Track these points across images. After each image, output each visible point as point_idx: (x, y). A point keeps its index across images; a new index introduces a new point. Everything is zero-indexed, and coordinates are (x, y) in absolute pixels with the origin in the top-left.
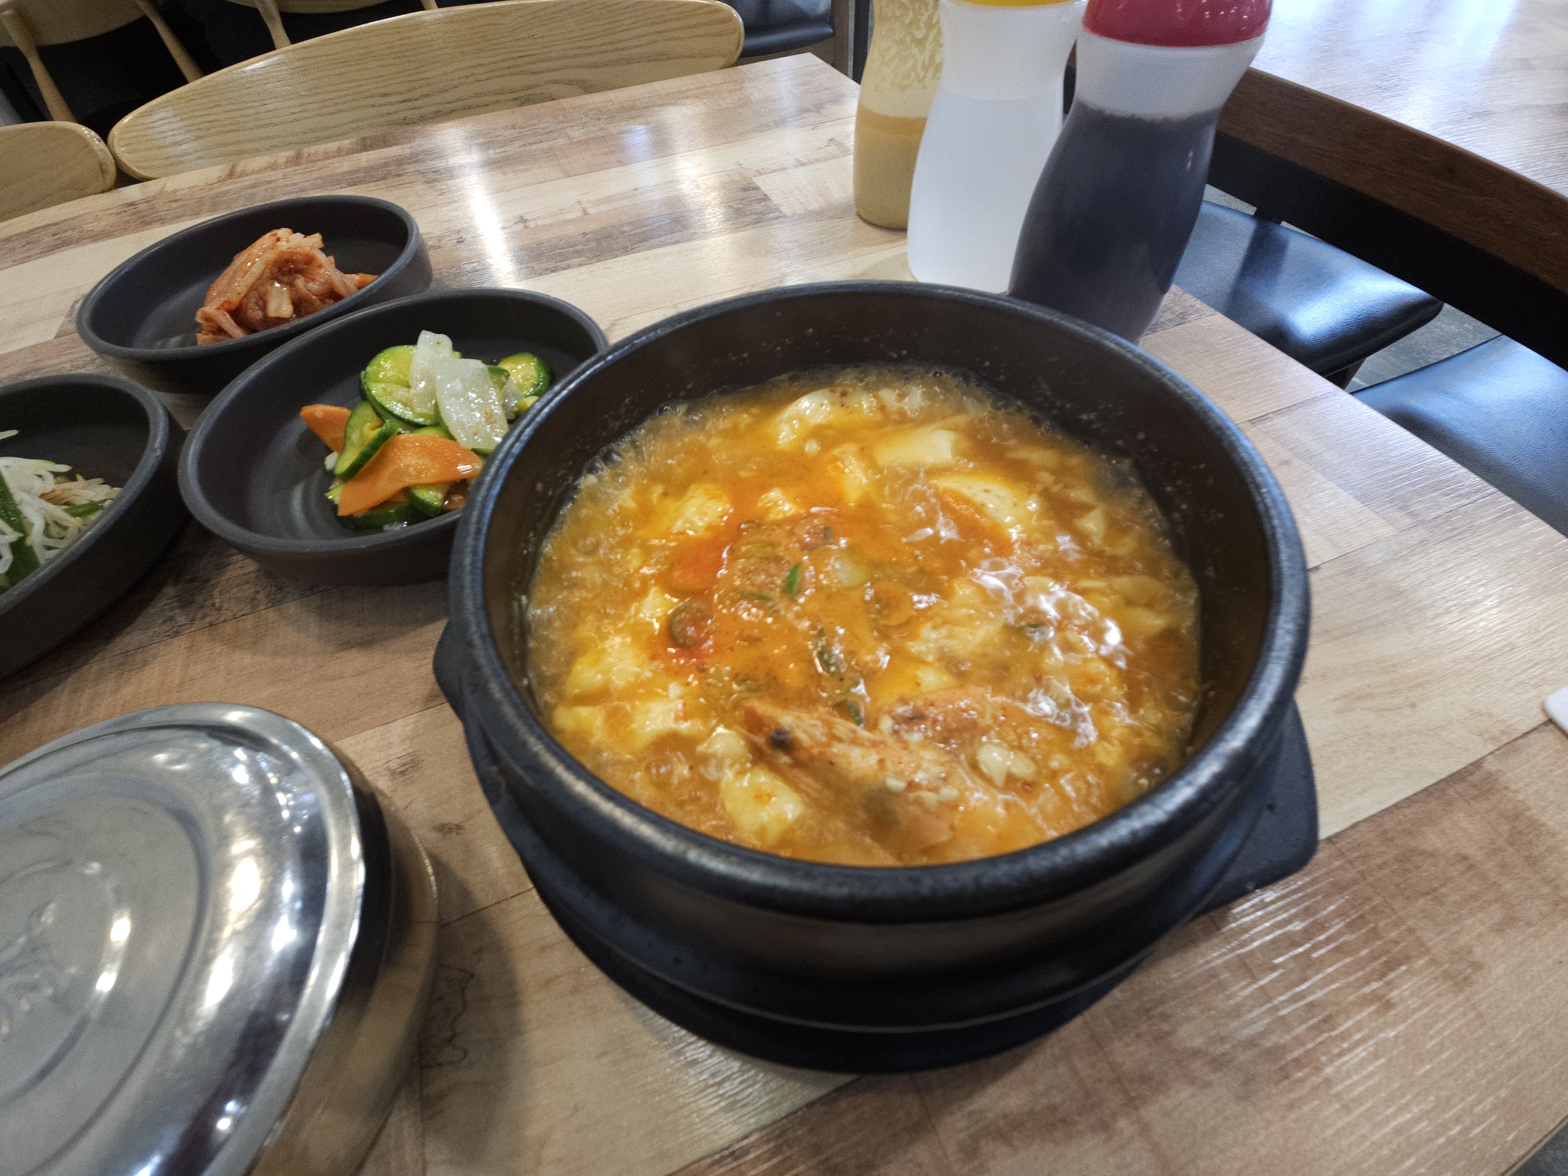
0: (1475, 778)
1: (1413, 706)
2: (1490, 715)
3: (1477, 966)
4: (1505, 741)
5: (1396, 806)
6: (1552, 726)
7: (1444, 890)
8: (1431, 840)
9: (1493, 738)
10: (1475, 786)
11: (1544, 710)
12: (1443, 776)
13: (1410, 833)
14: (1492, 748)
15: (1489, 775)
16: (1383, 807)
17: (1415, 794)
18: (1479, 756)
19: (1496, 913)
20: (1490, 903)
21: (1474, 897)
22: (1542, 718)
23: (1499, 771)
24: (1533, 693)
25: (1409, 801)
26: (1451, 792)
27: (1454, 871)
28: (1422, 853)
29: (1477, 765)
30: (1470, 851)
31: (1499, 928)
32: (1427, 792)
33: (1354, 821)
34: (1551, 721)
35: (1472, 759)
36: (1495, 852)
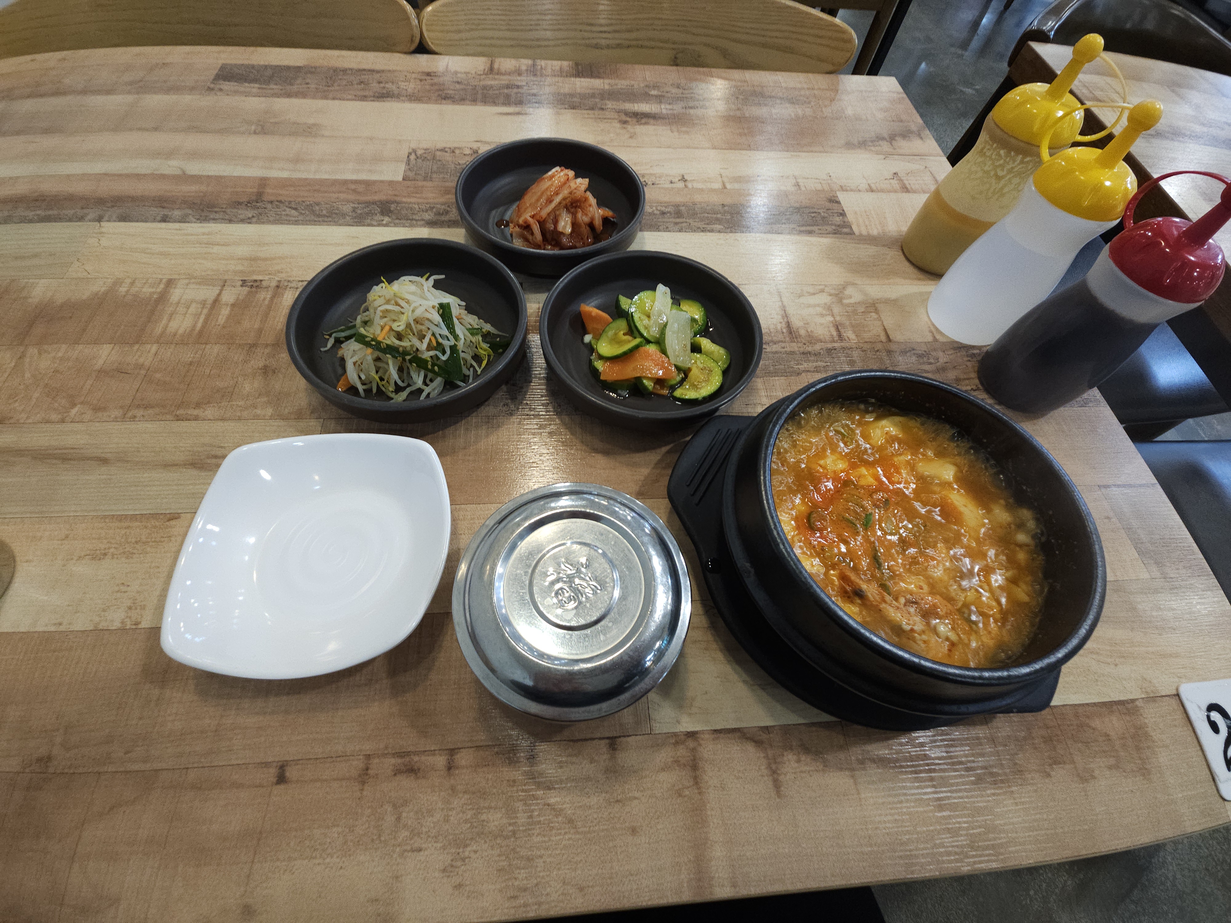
0: (1129, 706)
1: (1116, 665)
2: (1150, 682)
3: (1094, 777)
4: (1151, 696)
5: (1087, 704)
6: (1177, 697)
7: (1092, 744)
8: (1096, 723)
9: (1147, 692)
10: (1127, 709)
11: (1177, 690)
12: (1115, 700)
13: (1088, 717)
14: (1143, 696)
15: (1137, 706)
16: (1081, 702)
17: (1098, 703)
18: (1136, 697)
19: (1112, 761)
20: (1111, 756)
21: (1104, 752)
22: (1174, 692)
23: (1141, 707)
24: (1177, 680)
25: (1095, 704)
26: (1115, 707)
27: (1101, 739)
28: (1090, 727)
29: (1133, 701)
30: (1112, 733)
31: (1110, 768)
32: (1104, 704)
33: (1065, 703)
34: (1178, 695)
35: (1131, 698)
36: (1122, 738)
